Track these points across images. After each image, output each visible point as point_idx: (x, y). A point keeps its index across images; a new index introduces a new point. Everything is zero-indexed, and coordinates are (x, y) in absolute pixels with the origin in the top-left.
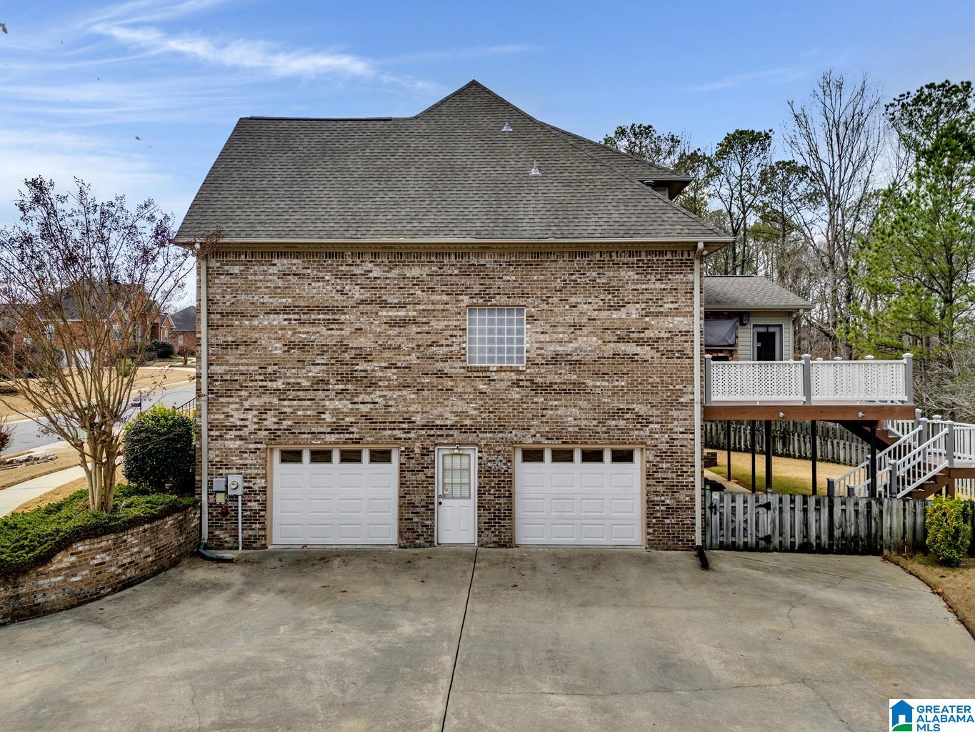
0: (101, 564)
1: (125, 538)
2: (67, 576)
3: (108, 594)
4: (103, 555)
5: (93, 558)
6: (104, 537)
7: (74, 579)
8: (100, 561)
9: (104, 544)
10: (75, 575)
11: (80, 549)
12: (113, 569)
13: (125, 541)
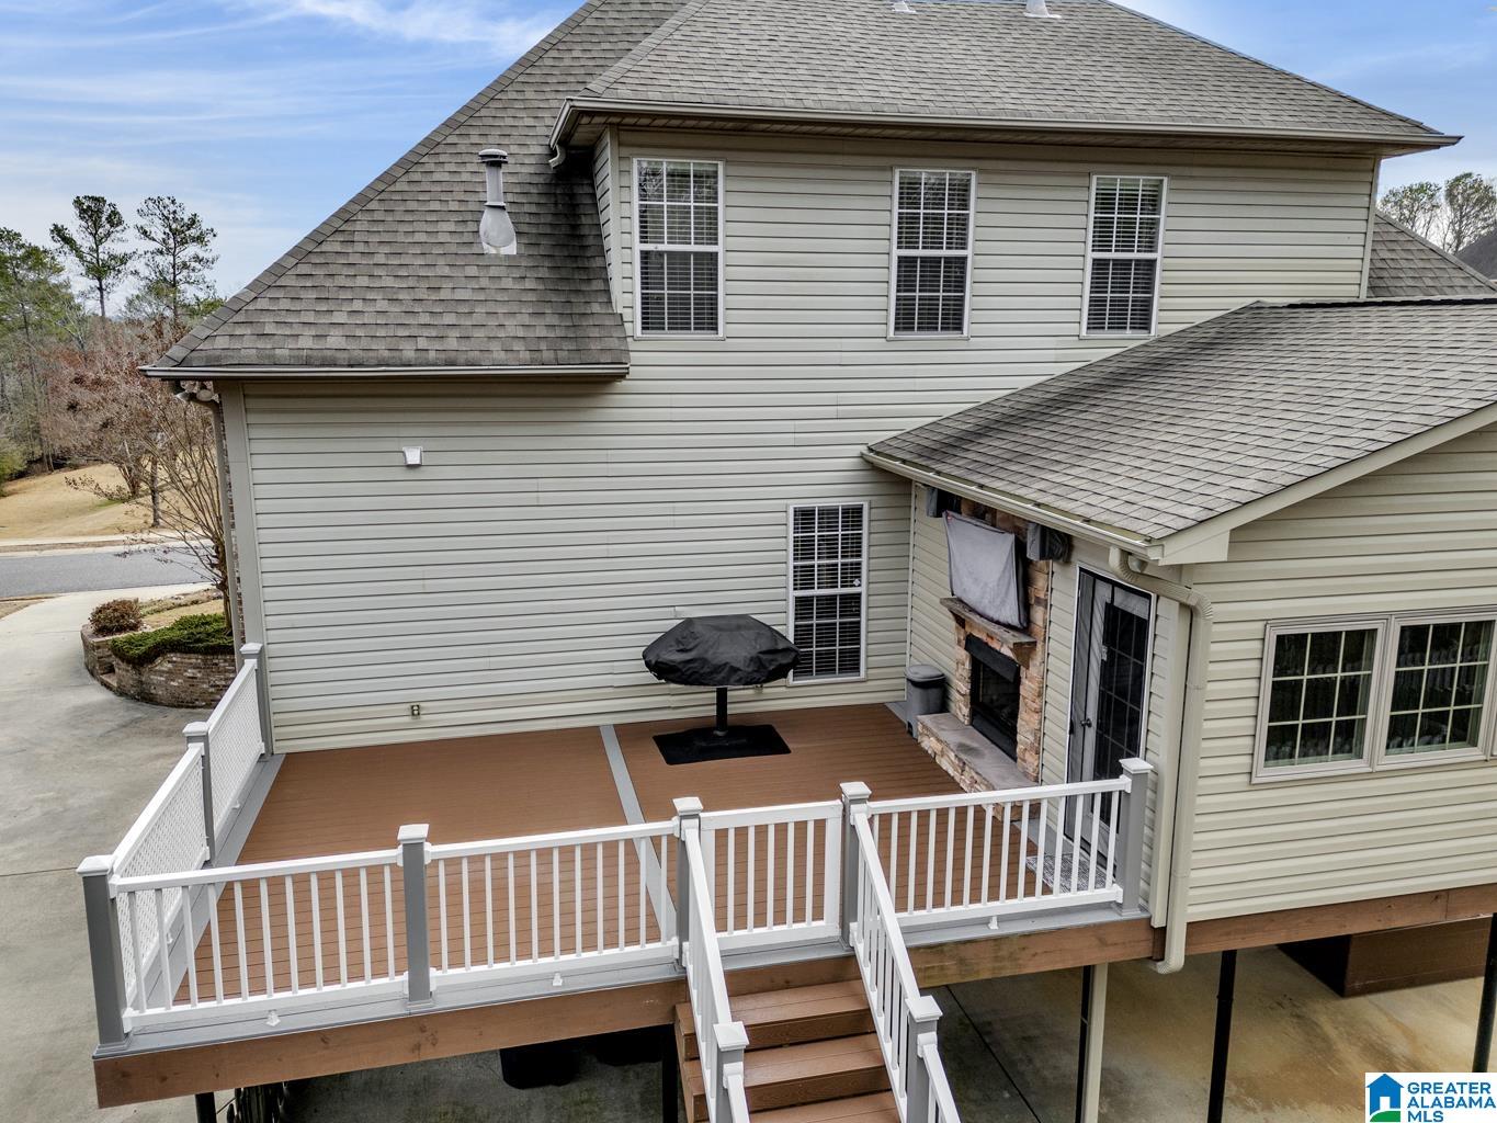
0: (192, 678)
1: (216, 661)
2: (167, 679)
3: (202, 707)
4: (194, 671)
5: (186, 671)
6: (192, 655)
7: (172, 683)
8: (191, 675)
9: (194, 661)
10: (173, 680)
11: (174, 659)
12: (205, 686)
13: (216, 664)
